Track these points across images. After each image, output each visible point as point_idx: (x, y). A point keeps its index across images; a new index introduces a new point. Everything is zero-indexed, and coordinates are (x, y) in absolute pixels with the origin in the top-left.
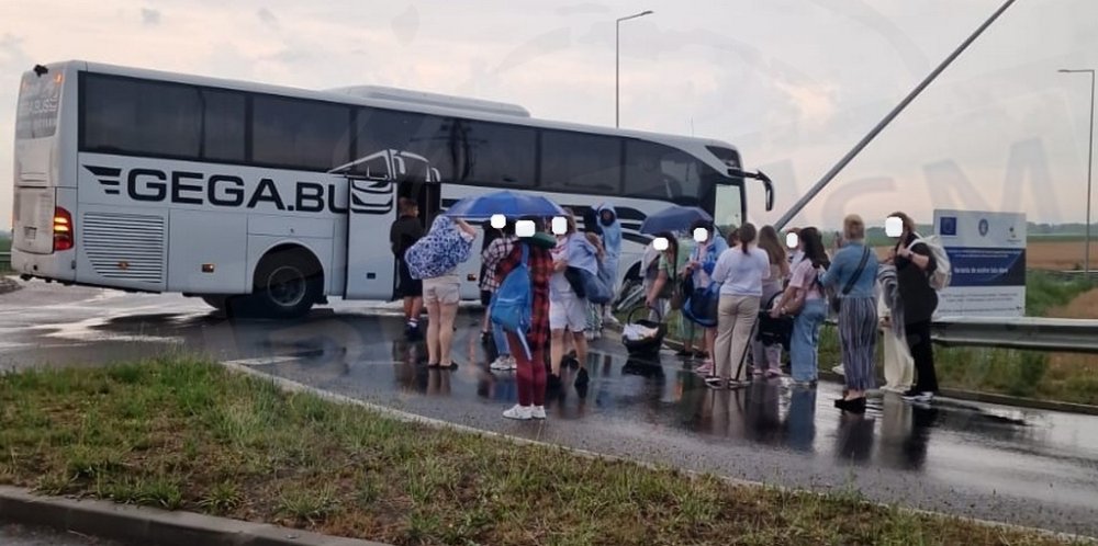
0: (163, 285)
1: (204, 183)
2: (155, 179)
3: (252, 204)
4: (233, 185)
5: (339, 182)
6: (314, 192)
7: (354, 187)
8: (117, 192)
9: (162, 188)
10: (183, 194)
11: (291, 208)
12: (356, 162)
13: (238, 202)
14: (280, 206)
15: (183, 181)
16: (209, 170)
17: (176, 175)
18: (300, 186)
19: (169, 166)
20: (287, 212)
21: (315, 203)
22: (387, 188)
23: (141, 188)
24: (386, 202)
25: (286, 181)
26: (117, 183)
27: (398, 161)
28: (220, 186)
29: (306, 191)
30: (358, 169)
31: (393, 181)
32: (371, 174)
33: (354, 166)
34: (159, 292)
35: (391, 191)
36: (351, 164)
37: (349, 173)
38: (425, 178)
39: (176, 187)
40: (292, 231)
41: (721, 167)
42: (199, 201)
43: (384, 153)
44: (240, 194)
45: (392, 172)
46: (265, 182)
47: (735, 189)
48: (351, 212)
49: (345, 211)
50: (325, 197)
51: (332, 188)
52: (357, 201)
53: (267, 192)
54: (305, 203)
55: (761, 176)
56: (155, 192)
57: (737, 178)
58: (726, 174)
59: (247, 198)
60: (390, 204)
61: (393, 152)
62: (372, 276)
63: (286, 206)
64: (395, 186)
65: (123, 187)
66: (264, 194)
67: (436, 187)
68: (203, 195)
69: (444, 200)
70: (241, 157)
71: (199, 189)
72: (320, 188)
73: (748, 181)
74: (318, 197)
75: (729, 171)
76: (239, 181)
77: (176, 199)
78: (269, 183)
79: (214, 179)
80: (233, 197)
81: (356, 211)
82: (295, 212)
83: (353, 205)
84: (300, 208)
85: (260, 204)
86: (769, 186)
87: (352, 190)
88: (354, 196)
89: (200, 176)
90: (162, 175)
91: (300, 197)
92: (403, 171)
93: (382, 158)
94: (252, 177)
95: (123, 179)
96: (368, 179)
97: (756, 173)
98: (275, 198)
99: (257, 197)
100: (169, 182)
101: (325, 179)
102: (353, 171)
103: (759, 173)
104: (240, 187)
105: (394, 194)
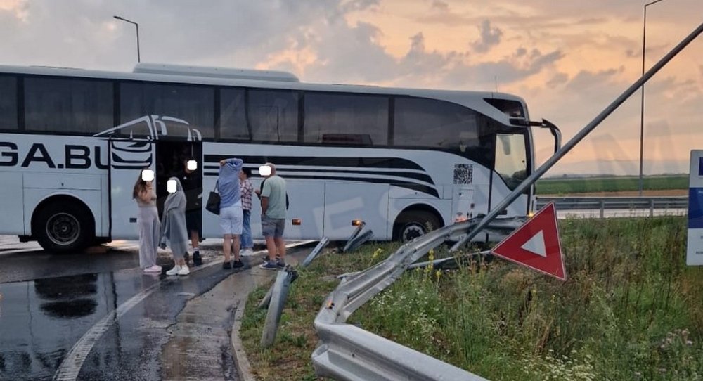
3: (26, 164)
4: (8, 149)
5: (103, 143)
6: (82, 152)
7: (114, 147)
11: (61, 166)
12: (119, 127)
13: (14, 162)
14: (51, 165)
18: (68, 148)
20: (57, 169)
21: (83, 162)
22: (147, 147)
24: (145, 160)
25: (56, 145)
27: (158, 124)
29: (73, 152)
30: (122, 132)
31: (153, 142)
32: (134, 137)
33: (117, 131)
35: (150, 149)
36: (115, 128)
37: (113, 135)
38: (187, 138)
40: (63, 184)
41: (503, 118)
43: (146, 118)
44: (15, 156)
45: (153, 133)
46: (35, 147)
47: (520, 138)
48: (112, 168)
49: (108, 167)
50: (92, 156)
51: (97, 149)
52: (117, 159)
53: (38, 154)
54: (73, 162)
55: (546, 124)
57: (522, 126)
58: (507, 123)
59: (21, 159)
60: (150, 160)
61: (154, 117)
62: (133, 220)
63: (57, 166)
64: (154, 145)
66: (35, 156)
67: (198, 145)
69: (205, 156)
70: (15, 126)
72: (87, 150)
73: (535, 130)
74: (86, 157)
75: (512, 121)
76: (13, 146)
78: (41, 147)
80: (9, 159)
81: (116, 167)
82: (65, 170)
83: (113, 163)
84: (69, 165)
85: (32, 163)
86: (553, 129)
87: (112, 150)
88: (114, 155)
91: (69, 157)
92: (165, 133)
93: (145, 122)
94: (25, 142)
96: (131, 141)
97: (541, 121)
98: (46, 158)
99: (30, 158)
101: (91, 142)
102: (117, 134)
103: (545, 121)
104: (14, 151)
105: (154, 151)
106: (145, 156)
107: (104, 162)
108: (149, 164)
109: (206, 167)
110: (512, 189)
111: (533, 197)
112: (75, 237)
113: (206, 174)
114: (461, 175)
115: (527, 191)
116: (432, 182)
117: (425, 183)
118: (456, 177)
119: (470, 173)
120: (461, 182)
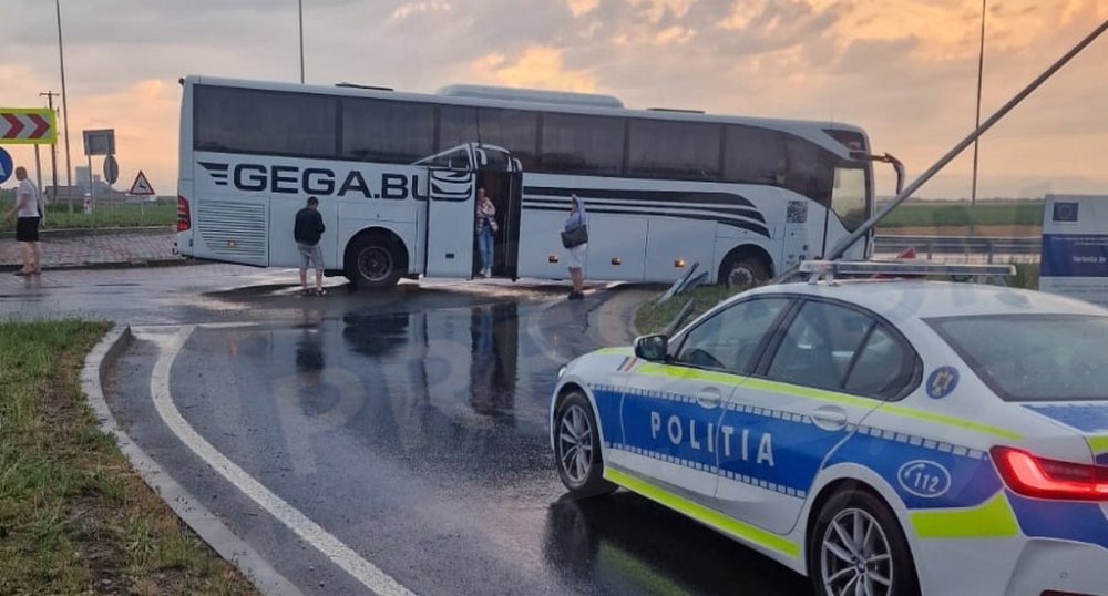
0: (265, 260)
1: (299, 175)
2: (257, 173)
3: (342, 193)
4: (325, 177)
5: (421, 173)
6: (399, 182)
7: (434, 177)
8: (225, 183)
9: (264, 180)
10: (281, 184)
11: (377, 196)
12: (439, 155)
13: (330, 191)
14: (368, 195)
15: (281, 174)
16: (304, 164)
17: (275, 169)
18: (386, 177)
19: (269, 162)
20: (373, 199)
21: (399, 192)
22: (466, 178)
23: (245, 180)
24: (465, 191)
25: (372, 173)
26: (225, 176)
27: (477, 150)
28: (313, 179)
29: (391, 181)
30: (440, 161)
31: (474, 171)
32: (453, 166)
33: (435, 159)
34: (265, 267)
36: (434, 157)
37: (431, 164)
38: (507, 167)
39: (275, 179)
40: (378, 216)
41: (842, 151)
42: (295, 191)
43: (466, 146)
44: (331, 184)
45: (473, 163)
46: (353, 174)
47: (859, 174)
48: (431, 200)
49: (426, 199)
50: (409, 186)
51: (415, 179)
52: (436, 190)
53: (355, 182)
54: (390, 191)
55: (889, 159)
56: (257, 183)
57: (862, 160)
58: (847, 157)
59: (338, 187)
60: (469, 192)
61: (475, 145)
62: (450, 256)
63: (373, 195)
64: (474, 175)
65: (231, 179)
66: (352, 184)
67: (518, 176)
68: (298, 185)
69: (525, 188)
70: (332, 153)
71: (295, 180)
72: (404, 179)
73: (876, 165)
74: (402, 186)
75: (851, 154)
76: (331, 174)
77: (275, 189)
78: (358, 174)
79: (308, 173)
80: (325, 187)
81: (434, 199)
83: (432, 194)
84: (385, 195)
85: (348, 192)
86: (897, 165)
87: (432, 180)
88: (433, 185)
89: (296, 169)
90: (263, 169)
91: (386, 186)
92: (484, 161)
93: (464, 150)
94: (341, 169)
95: (230, 172)
96: (449, 170)
97: (883, 155)
98: (363, 187)
99: (346, 187)
100: (269, 175)
101: (408, 171)
102: (435, 163)
103: (887, 156)
104: (332, 179)
105: (473, 183)
106: (463, 188)
107: (421, 191)
108: (467, 196)
109: (525, 200)
110: (851, 231)
111: (871, 240)
112: (385, 271)
113: (525, 207)
114: (795, 214)
115: (866, 234)
116: (763, 221)
117: (754, 221)
118: (789, 216)
119: (805, 210)
120: (794, 221)
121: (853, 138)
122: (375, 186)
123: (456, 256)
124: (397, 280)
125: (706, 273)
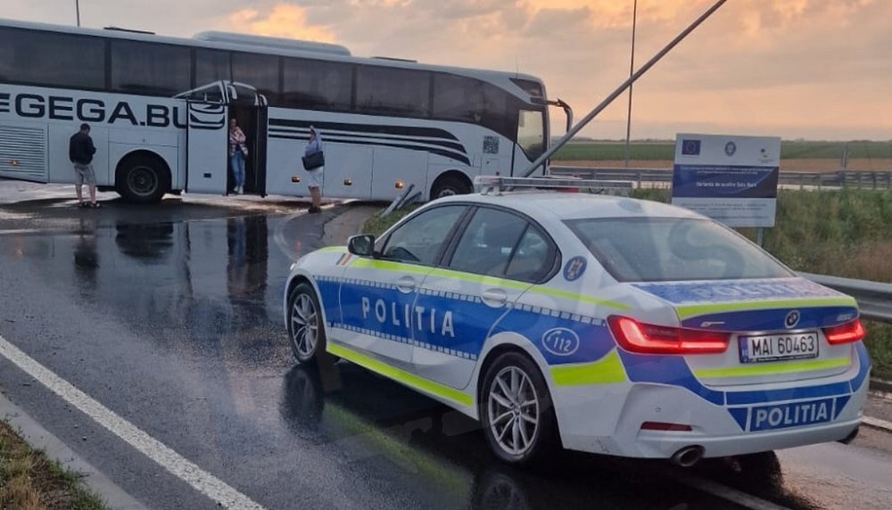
0: (45, 178)
1: (74, 105)
2: (36, 102)
3: (111, 120)
4: (97, 107)
5: (181, 104)
6: (161, 112)
7: (191, 108)
8: (8, 111)
9: (42, 108)
10: (57, 112)
11: (143, 124)
12: (196, 90)
13: (101, 119)
14: (134, 122)
15: (57, 103)
16: (77, 95)
17: (52, 99)
18: (150, 107)
19: (46, 93)
20: (140, 127)
21: (162, 120)
22: (220, 110)
23: (25, 108)
24: (219, 121)
25: (139, 104)
26: (7, 104)
27: (230, 88)
28: (86, 108)
29: (154, 111)
30: (197, 95)
31: (226, 104)
32: (208, 100)
33: (193, 93)
34: (45, 183)
35: (223, 112)
36: (191, 91)
37: (190, 98)
38: (254, 102)
39: (52, 108)
40: (144, 141)
41: (525, 96)
42: (70, 118)
43: (219, 83)
44: (102, 113)
45: (225, 98)
46: (121, 105)
47: (538, 115)
48: (190, 128)
49: (185, 127)
50: (170, 116)
51: (175, 109)
52: (194, 119)
53: (123, 112)
54: (154, 120)
55: (561, 104)
56: (37, 111)
57: (541, 105)
58: (529, 102)
59: (108, 116)
60: (223, 122)
61: (226, 82)
62: (208, 175)
63: (139, 123)
64: (226, 108)
65: (12, 106)
66: (120, 113)
67: (264, 110)
68: (73, 113)
69: (270, 119)
70: (103, 86)
71: (70, 109)
73: (551, 108)
74: (165, 116)
75: (532, 100)
76: (101, 104)
77: (52, 116)
78: (125, 105)
79: (81, 103)
80: (97, 115)
81: (192, 127)
82: (146, 127)
83: (190, 122)
84: (150, 123)
85: (117, 120)
86: (567, 108)
87: (190, 111)
88: (191, 115)
89: (70, 100)
90: (41, 99)
91: (150, 115)
92: (235, 97)
93: (218, 87)
94: (111, 101)
95: (12, 101)
96: (206, 103)
97: (557, 101)
98: (130, 116)
99: (116, 115)
100: (46, 104)
101: (169, 103)
102: (193, 96)
103: (559, 101)
104: (102, 108)
105: (226, 114)
107: (181, 121)
108: (221, 125)
109: (270, 130)
110: (532, 160)
111: (548, 168)
112: (151, 188)
113: (270, 136)
114: (491, 147)
115: (543, 163)
116: (465, 152)
117: (458, 152)
118: (485, 148)
119: (497, 144)
120: (489, 152)
121: (534, 86)
122: (141, 116)
123: (213, 176)
124: (162, 195)
125: (420, 193)
